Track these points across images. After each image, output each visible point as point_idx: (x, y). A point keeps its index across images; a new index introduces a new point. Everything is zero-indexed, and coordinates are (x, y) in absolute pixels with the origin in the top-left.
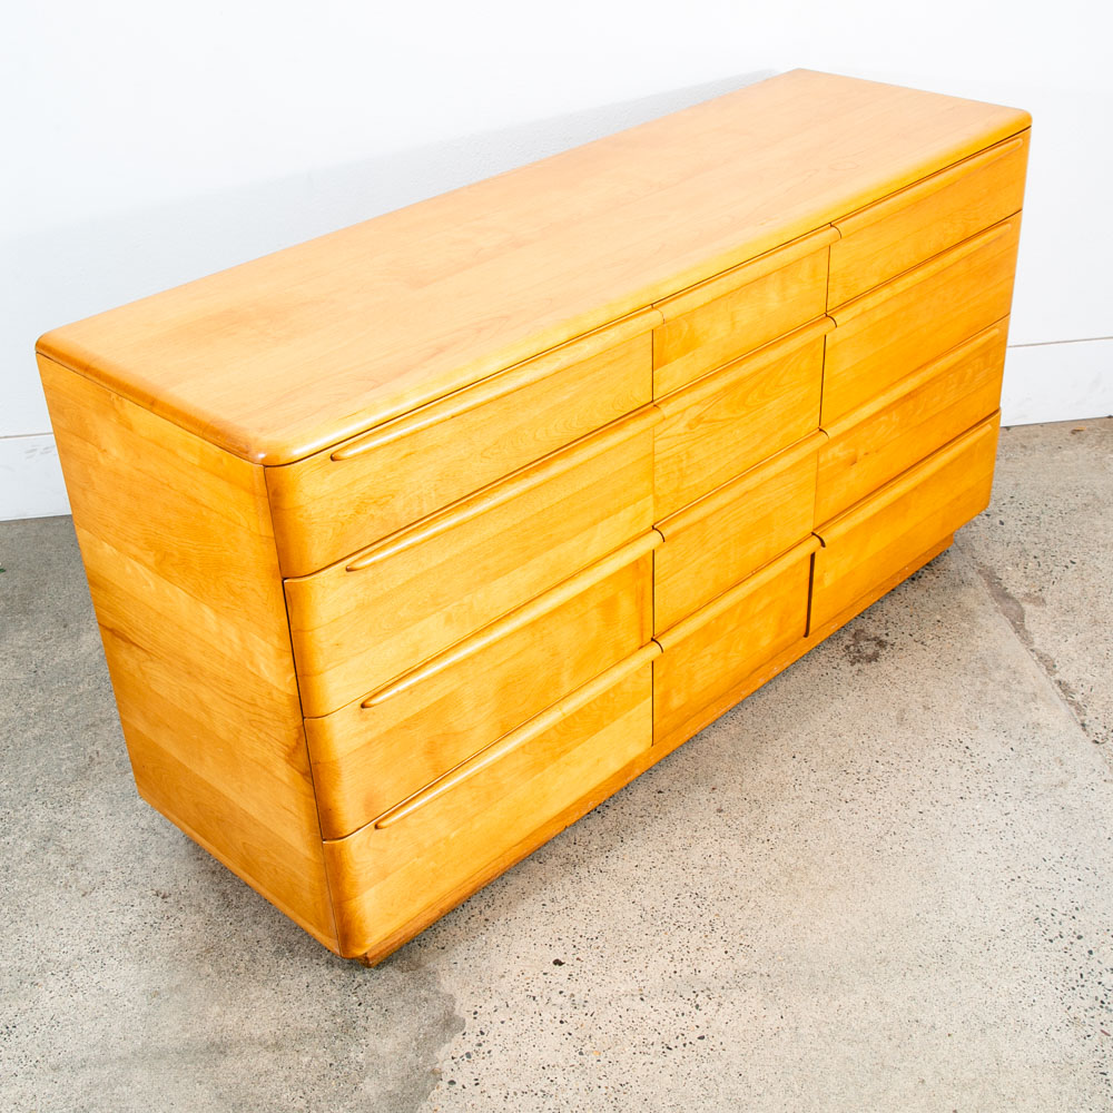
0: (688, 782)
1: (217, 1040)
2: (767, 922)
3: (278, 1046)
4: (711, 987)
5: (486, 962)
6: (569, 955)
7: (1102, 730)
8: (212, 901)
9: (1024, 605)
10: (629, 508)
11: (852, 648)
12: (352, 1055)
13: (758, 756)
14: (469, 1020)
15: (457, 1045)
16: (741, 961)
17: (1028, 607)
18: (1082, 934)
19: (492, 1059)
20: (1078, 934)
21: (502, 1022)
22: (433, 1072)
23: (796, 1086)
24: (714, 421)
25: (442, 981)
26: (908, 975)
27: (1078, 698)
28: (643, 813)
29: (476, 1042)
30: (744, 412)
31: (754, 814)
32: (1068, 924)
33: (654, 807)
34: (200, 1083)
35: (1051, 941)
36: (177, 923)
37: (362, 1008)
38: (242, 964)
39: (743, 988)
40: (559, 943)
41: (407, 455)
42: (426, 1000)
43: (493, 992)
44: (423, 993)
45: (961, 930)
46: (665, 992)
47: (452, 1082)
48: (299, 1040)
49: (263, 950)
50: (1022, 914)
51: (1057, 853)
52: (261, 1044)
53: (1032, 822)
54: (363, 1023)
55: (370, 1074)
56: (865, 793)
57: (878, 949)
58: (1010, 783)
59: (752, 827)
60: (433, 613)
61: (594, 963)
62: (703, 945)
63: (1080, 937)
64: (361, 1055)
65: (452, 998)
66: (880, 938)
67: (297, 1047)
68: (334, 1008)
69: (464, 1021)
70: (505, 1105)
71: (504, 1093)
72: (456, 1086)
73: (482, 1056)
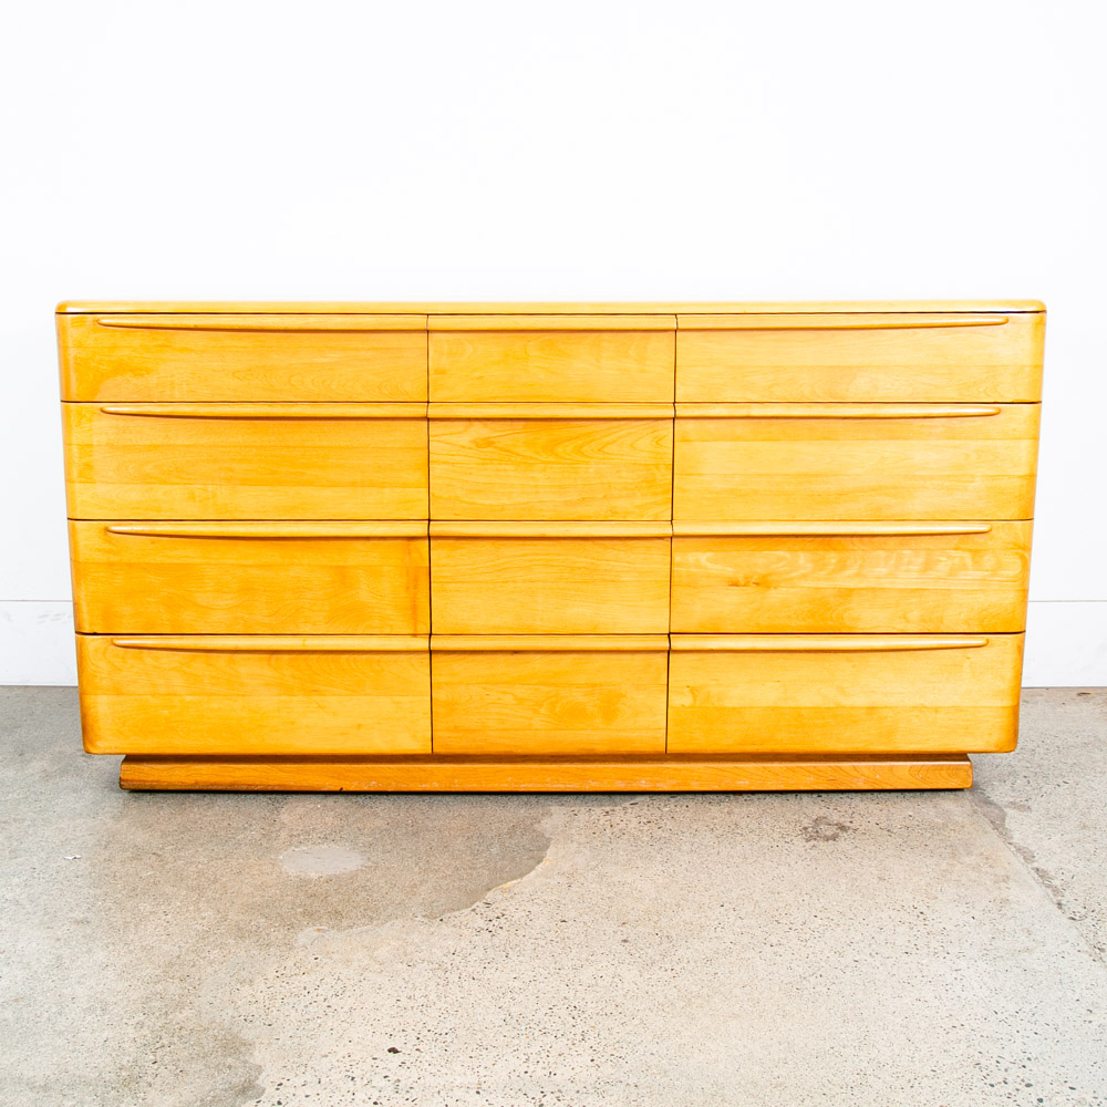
0: (597, 916)
2: (650, 1038)
3: (45, 1088)
4: (563, 1090)
5: (312, 1042)
6: (409, 1046)
7: (1080, 909)
8: (44, 961)
9: (1006, 810)
11: (810, 829)
13: (682, 902)
14: (270, 1090)
16: (607, 1070)
17: (1010, 812)
18: (1032, 1082)
20: (1027, 1082)
21: (307, 1096)
25: (256, 1053)
27: (1056, 882)
28: (541, 936)
31: (662, 947)
32: (1015, 1071)
33: (553, 932)
35: (992, 1086)
37: (156, 1066)
39: (601, 1094)
40: (402, 1034)
42: (230, 1067)
43: (308, 1069)
44: (230, 1061)
45: (881, 1066)
46: (507, 1089)
48: (72, 1086)
49: (75, 1006)
50: (960, 1058)
51: (1012, 1008)
52: (27, 1084)
53: (986, 979)
54: (150, 1079)
56: (795, 940)
57: (776, 1074)
58: (967, 945)
59: (657, 958)
61: (434, 1055)
62: (566, 1051)
63: (1028, 1085)
65: (259, 1069)
66: (781, 1064)
67: (66, 1092)
68: (124, 1063)
69: (264, 1090)
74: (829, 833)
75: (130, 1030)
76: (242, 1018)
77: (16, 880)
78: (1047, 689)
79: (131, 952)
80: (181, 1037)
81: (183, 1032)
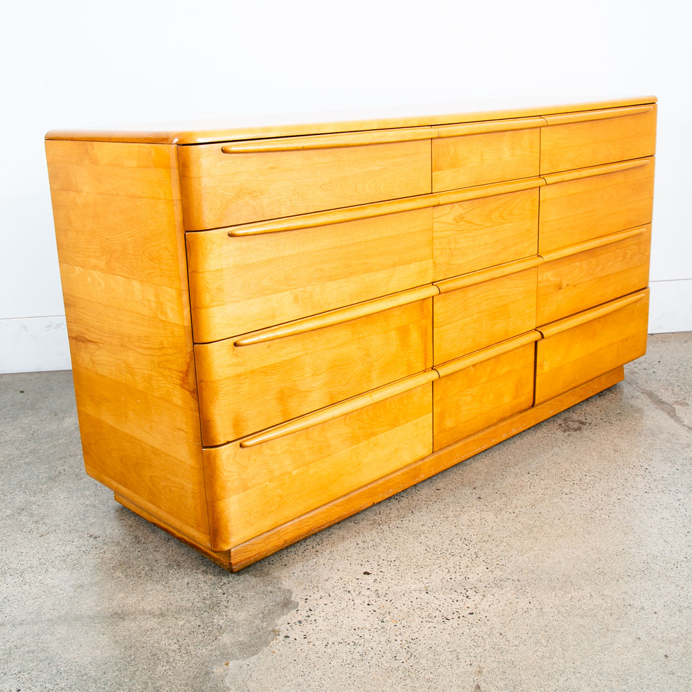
0: (457, 485)
1: (120, 611)
2: (516, 553)
3: (162, 615)
4: (477, 586)
5: (316, 573)
6: (375, 570)
8: (128, 540)
10: (418, 263)
11: (563, 425)
12: (215, 620)
13: (504, 473)
14: (302, 603)
15: (292, 616)
16: (498, 573)
17: (677, 407)
19: (317, 625)
21: (326, 604)
22: (273, 631)
23: (543, 641)
24: (470, 223)
25: (284, 582)
26: (620, 581)
28: (427, 499)
29: (306, 615)
30: (490, 224)
31: (503, 500)
33: (434, 497)
34: (103, 634)
36: (102, 551)
37: (225, 596)
38: (143, 572)
39: (501, 587)
40: (367, 563)
41: (272, 168)
42: (271, 592)
43: (320, 589)
44: (269, 588)
45: (655, 557)
46: (444, 589)
47: (287, 637)
48: (178, 612)
49: (159, 565)
52: (150, 614)
54: (225, 604)
55: (227, 631)
56: (579, 490)
57: (597, 566)
58: (679, 485)
59: (502, 506)
60: (286, 290)
61: (392, 573)
62: (470, 565)
64: (221, 621)
65: (290, 591)
66: (598, 561)
67: (176, 616)
68: (205, 596)
69: (298, 603)
70: (325, 650)
71: (325, 643)
72: (290, 639)
73: (310, 622)
74: (575, 426)
75: (201, 576)
77: (87, 493)
78: (673, 333)
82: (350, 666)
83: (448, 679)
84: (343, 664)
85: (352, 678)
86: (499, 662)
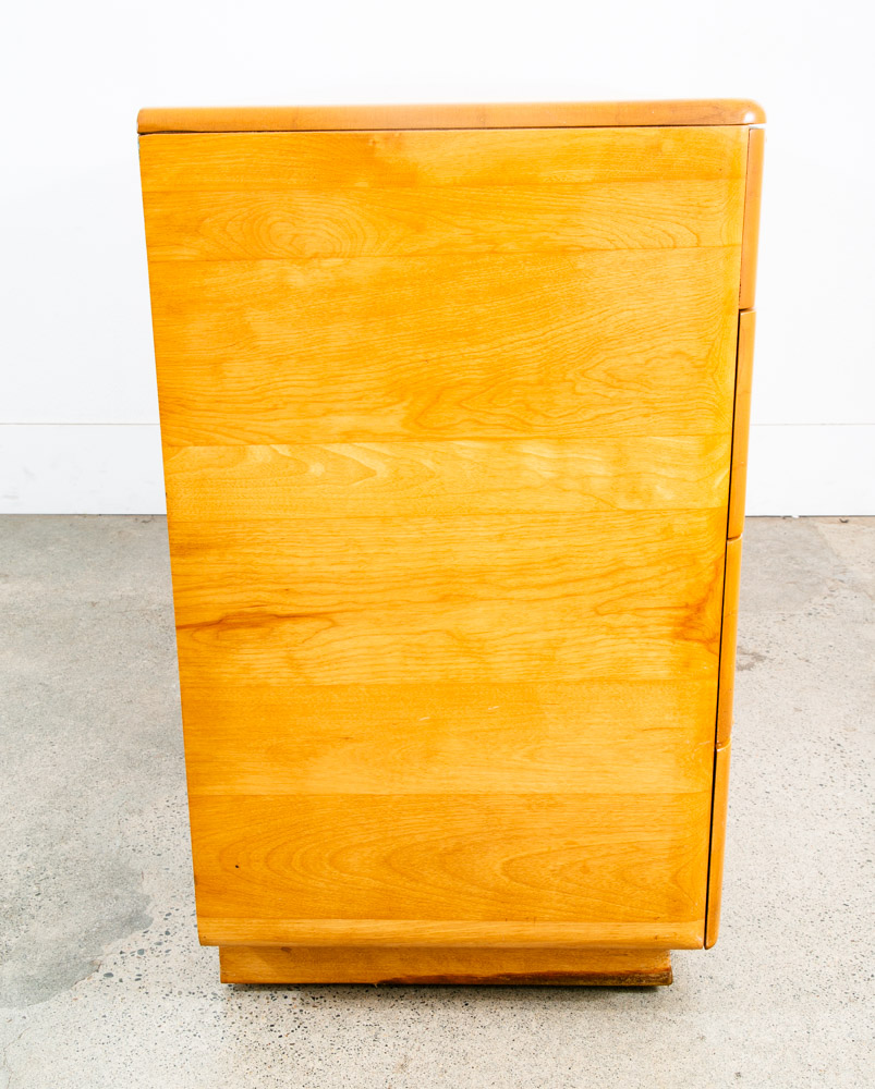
14: (158, 920)
15: (137, 940)
19: (167, 958)
21: (196, 926)
22: (92, 963)
25: (145, 883)
29: (157, 940)
37: (39, 898)
42: (117, 898)
44: (117, 891)
45: (791, 898)
47: (109, 975)
54: (33, 911)
55: (15, 958)
64: (14, 940)
65: (147, 899)
68: (6, 895)
69: (152, 920)
70: (161, 1002)
71: (166, 991)
72: (112, 979)
73: (157, 953)
74: (743, 663)
75: (13, 862)
76: (130, 848)
79: (15, 783)
80: (66, 869)
81: (69, 863)
82: (192, 1034)
83: (343, 1073)
84: (181, 1030)
85: (185, 1056)
86: (442, 1053)
